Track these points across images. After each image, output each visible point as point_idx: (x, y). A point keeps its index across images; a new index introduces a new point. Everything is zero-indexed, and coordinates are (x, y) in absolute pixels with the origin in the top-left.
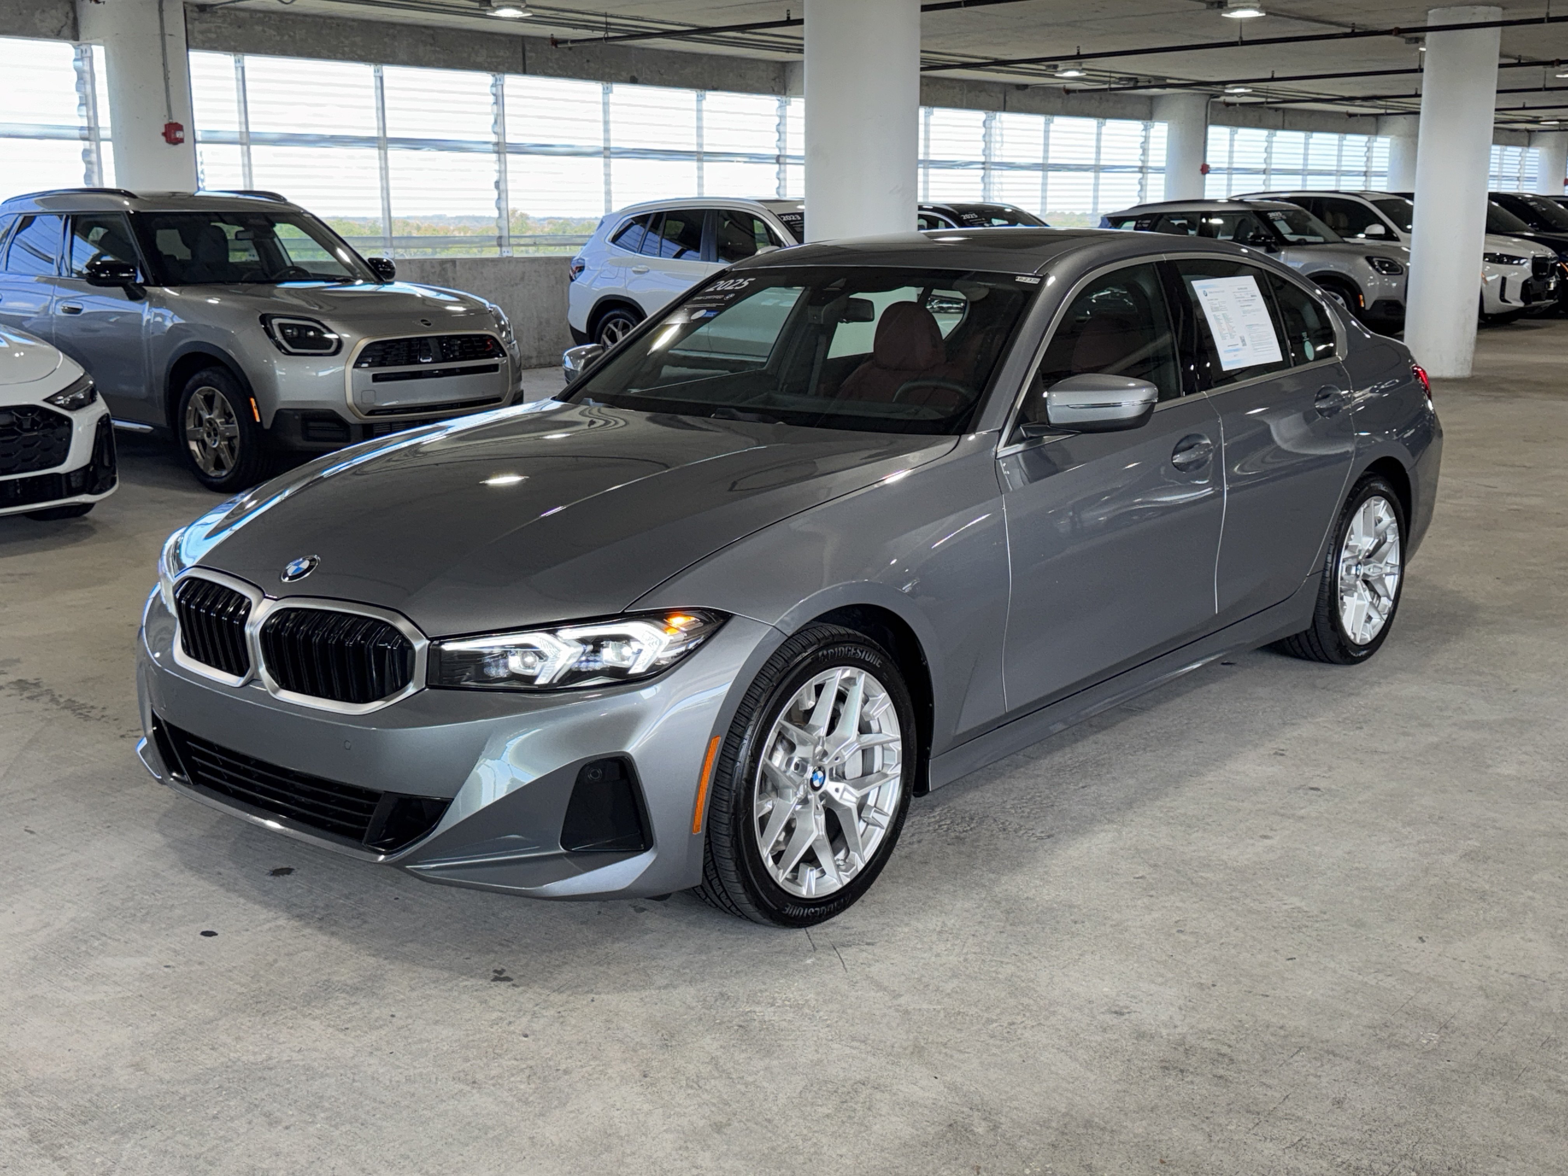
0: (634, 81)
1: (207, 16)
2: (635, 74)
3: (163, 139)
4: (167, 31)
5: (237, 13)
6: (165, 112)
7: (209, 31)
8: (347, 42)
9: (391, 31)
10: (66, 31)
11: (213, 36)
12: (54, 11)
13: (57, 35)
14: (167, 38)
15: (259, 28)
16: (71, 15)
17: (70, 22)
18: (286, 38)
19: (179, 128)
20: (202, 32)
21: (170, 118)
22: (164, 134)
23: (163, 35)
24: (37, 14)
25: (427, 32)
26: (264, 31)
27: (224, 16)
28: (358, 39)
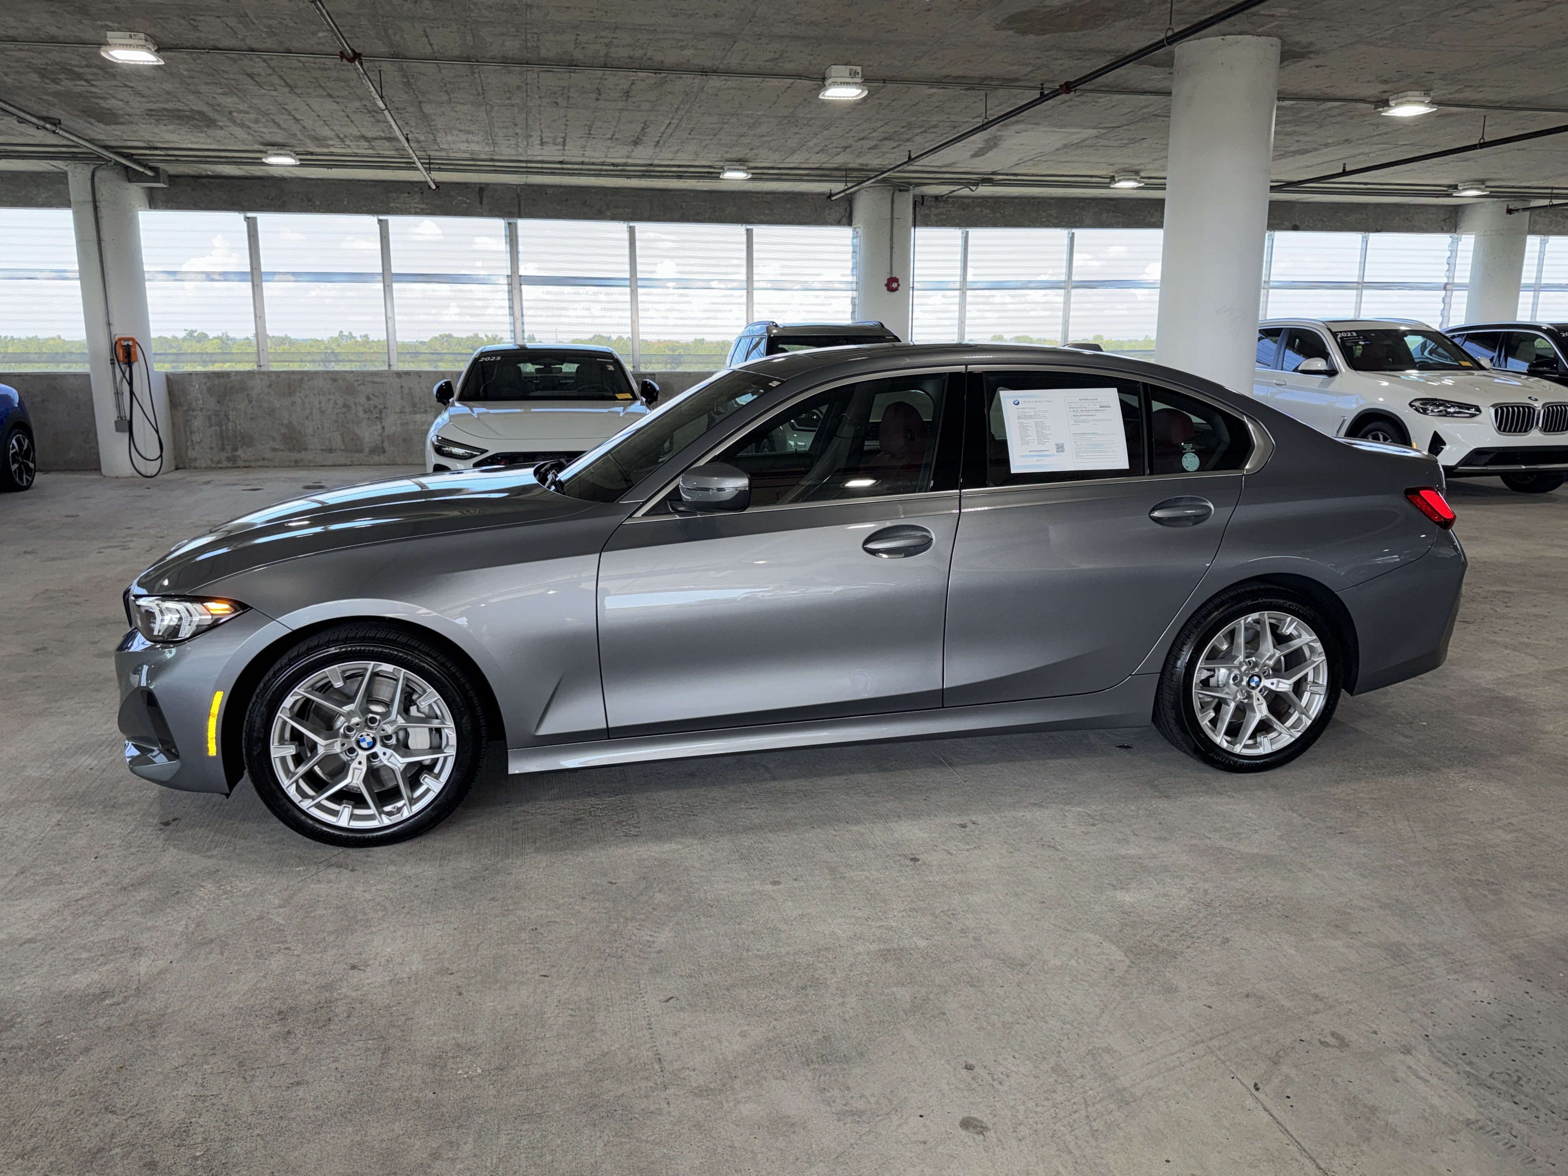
0: (1296, 228)
1: (941, 204)
2: (1298, 223)
3: (886, 288)
4: (895, 216)
5: (964, 200)
6: (889, 271)
7: (942, 214)
8: (1044, 214)
9: (1081, 204)
10: (844, 220)
11: (944, 217)
12: (837, 208)
13: (838, 223)
14: (895, 221)
15: (978, 209)
16: (848, 210)
17: (847, 214)
18: (998, 215)
19: (896, 280)
20: (935, 215)
21: (891, 274)
22: (886, 285)
23: (892, 219)
24: (827, 211)
25: (1111, 202)
26: (982, 211)
27: (954, 202)
28: (1053, 212)
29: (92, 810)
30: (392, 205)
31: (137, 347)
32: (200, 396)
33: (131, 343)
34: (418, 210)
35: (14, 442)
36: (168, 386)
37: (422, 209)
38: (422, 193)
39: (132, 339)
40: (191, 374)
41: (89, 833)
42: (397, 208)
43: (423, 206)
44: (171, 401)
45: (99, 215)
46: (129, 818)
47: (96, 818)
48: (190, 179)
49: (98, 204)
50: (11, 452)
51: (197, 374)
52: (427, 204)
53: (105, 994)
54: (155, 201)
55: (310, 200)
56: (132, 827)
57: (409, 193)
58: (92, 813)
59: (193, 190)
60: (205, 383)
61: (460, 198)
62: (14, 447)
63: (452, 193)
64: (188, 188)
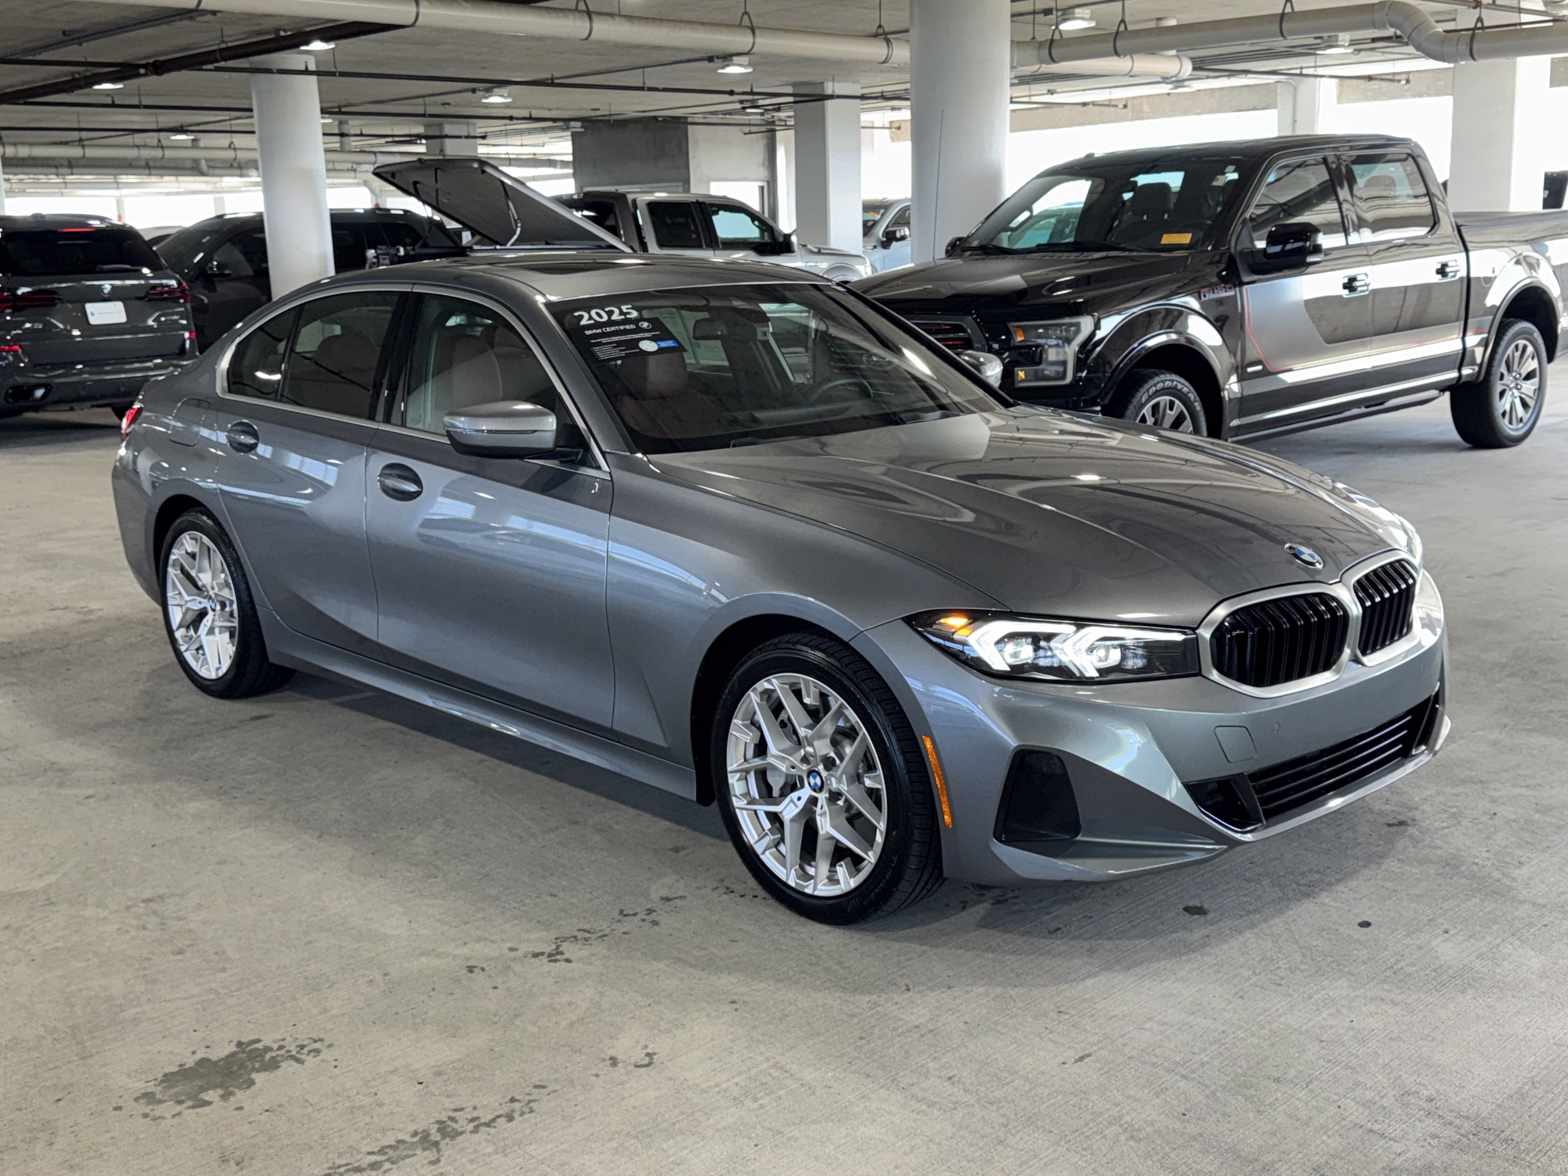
29: (1475, 868)
41: (1491, 842)
46: (1439, 843)
47: (1475, 857)
53: (1529, 731)
56: (1440, 833)
58: (1477, 864)
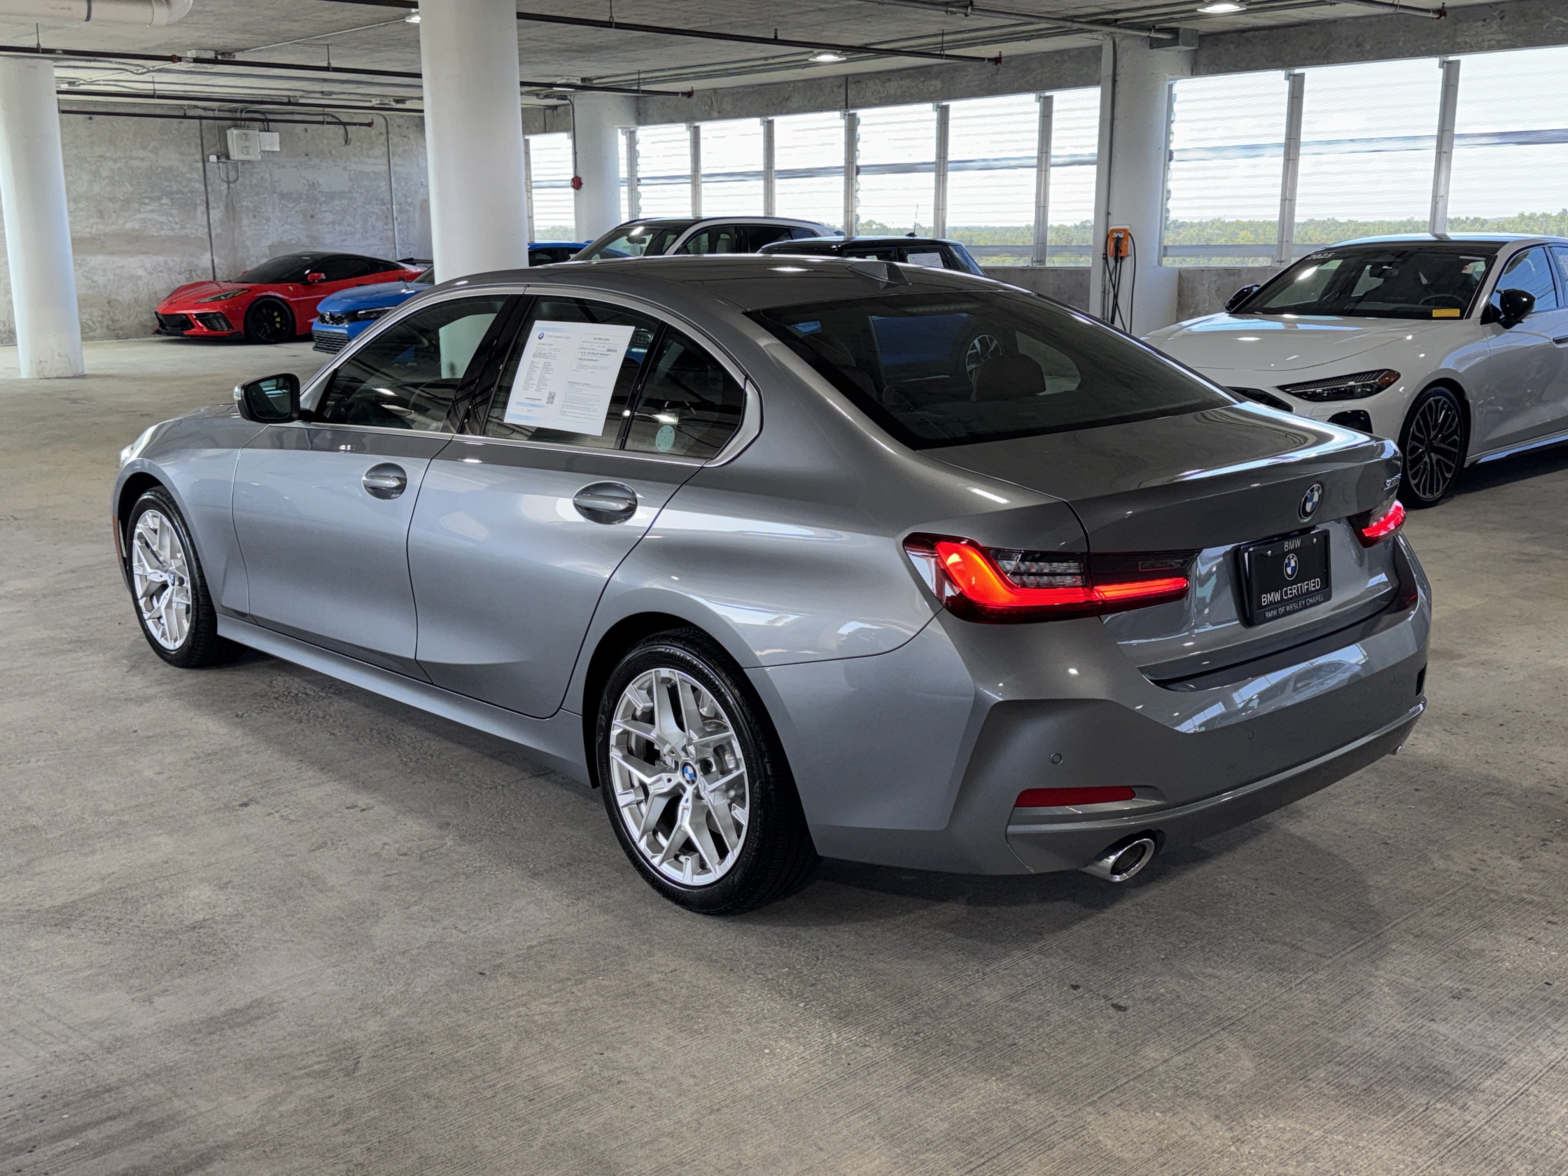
30: (1458, 40)
31: (1130, 238)
32: (1208, 297)
33: (1121, 236)
34: (1493, 42)
35: (976, 342)
36: (1179, 284)
37: (1499, 42)
38: (1502, 18)
39: (1125, 231)
40: (1203, 271)
42: (1466, 43)
43: (1501, 37)
44: (1179, 303)
45: (1117, 90)
48: (1234, 35)
49: (1117, 78)
50: (970, 352)
51: (1209, 270)
52: (1507, 33)
54: (1196, 69)
55: (1359, 45)
57: (1485, 20)
59: (1236, 47)
60: (1216, 281)
61: (1555, 18)
62: (974, 347)
63: (1546, 13)
64: (1232, 46)
